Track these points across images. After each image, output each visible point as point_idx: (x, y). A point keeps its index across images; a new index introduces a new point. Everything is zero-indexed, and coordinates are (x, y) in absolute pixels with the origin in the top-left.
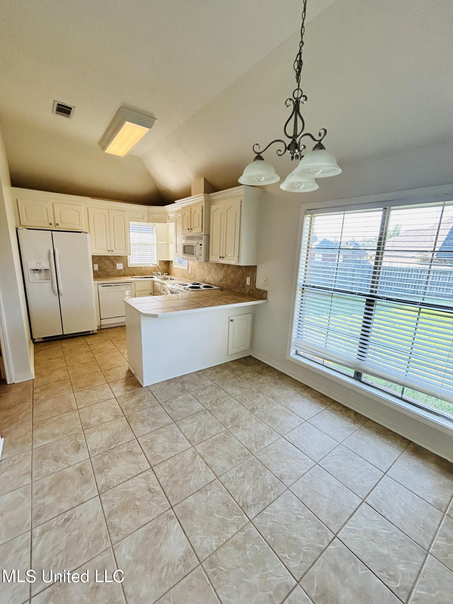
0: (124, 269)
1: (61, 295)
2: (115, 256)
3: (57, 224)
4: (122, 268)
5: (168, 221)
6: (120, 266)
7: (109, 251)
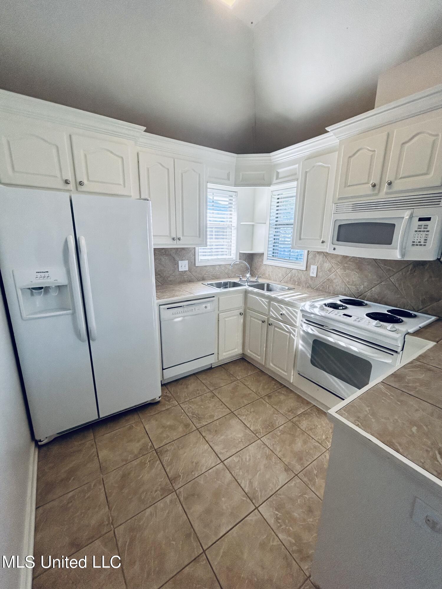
0: (190, 270)
1: (94, 340)
2: (177, 248)
3: (81, 183)
4: (187, 269)
5: (275, 181)
6: (183, 266)
7: (173, 239)
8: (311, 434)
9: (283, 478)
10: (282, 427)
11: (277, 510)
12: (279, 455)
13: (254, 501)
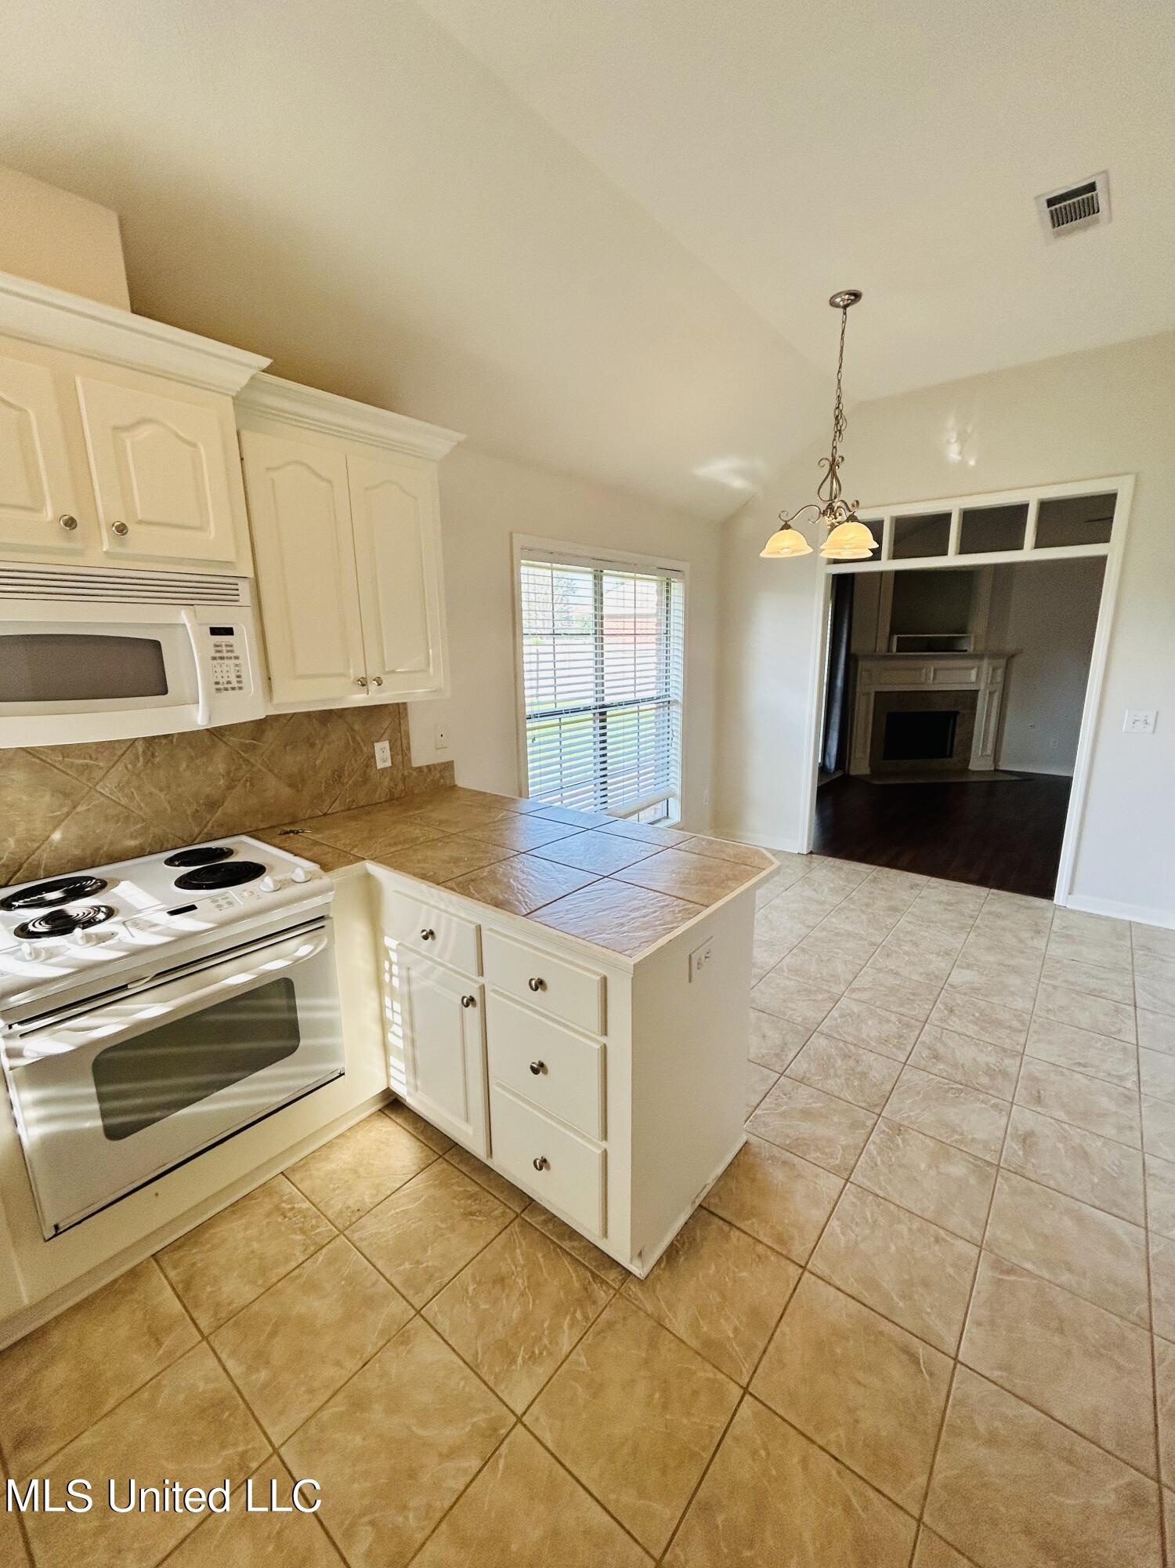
8: (283, 1271)
9: (428, 1352)
10: (230, 1364)
11: (513, 1361)
12: (352, 1365)
13: (503, 1431)
